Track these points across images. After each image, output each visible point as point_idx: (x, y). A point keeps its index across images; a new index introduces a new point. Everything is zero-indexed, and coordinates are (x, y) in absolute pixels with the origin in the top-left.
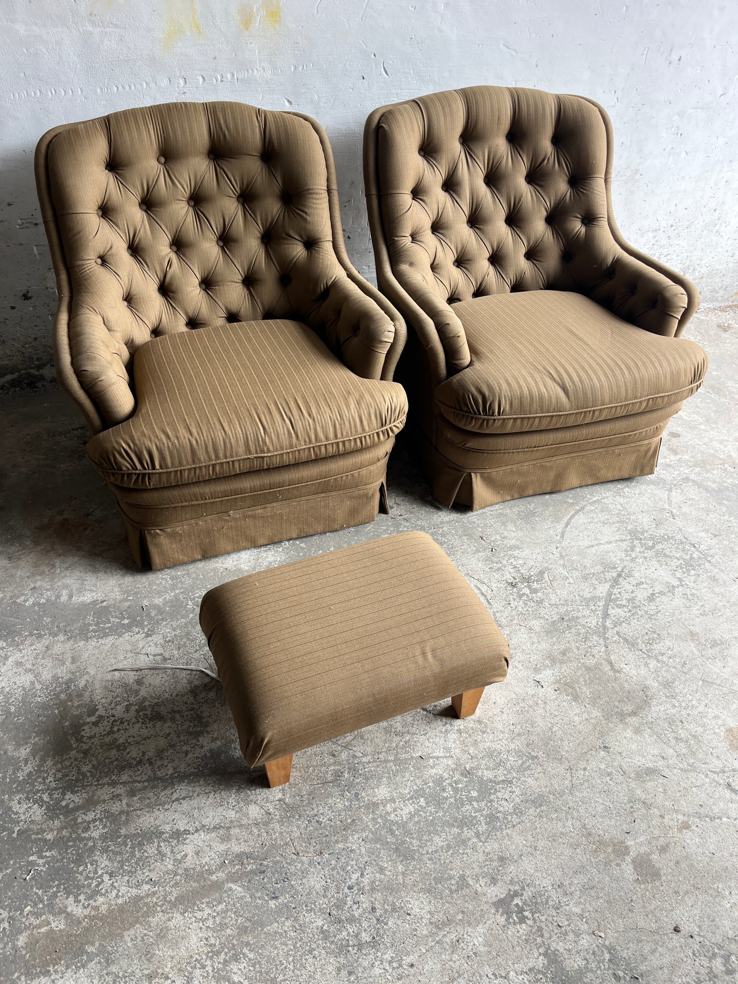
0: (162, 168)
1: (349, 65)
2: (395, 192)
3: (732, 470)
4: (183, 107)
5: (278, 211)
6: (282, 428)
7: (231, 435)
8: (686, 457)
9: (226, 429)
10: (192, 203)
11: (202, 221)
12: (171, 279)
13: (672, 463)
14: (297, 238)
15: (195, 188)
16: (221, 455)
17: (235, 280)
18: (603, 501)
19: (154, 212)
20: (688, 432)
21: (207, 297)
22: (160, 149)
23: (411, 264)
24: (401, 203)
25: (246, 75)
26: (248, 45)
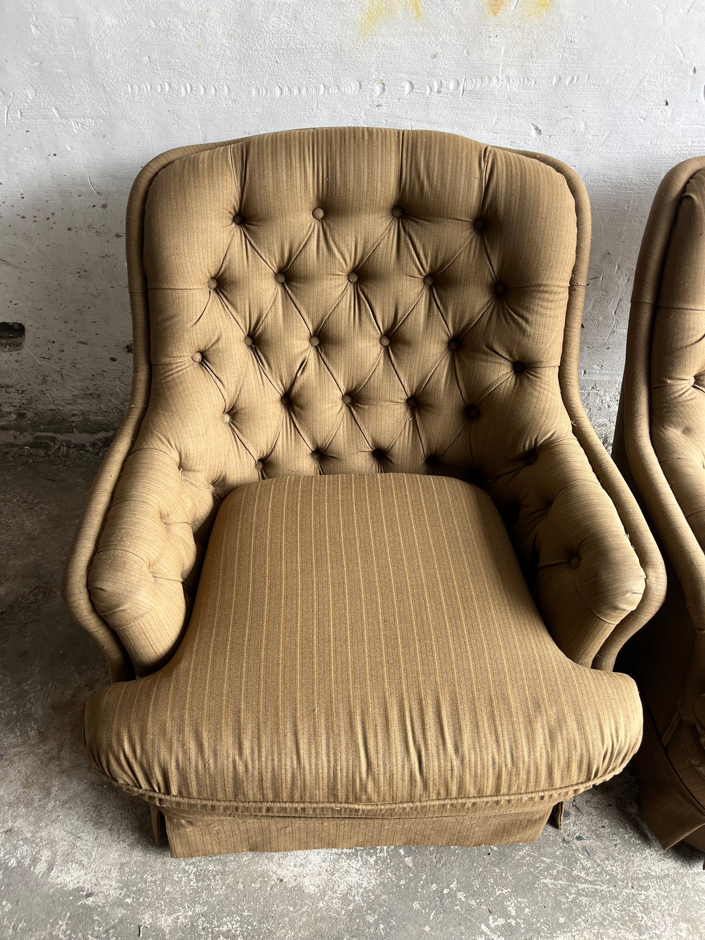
0: (316, 225)
1: (649, 82)
2: (686, 306)
4: (366, 137)
5: (483, 308)
6: (400, 769)
7: (307, 767)
9: (302, 752)
10: (355, 279)
11: (363, 308)
12: (302, 388)
14: (504, 355)
15: (362, 259)
16: (285, 796)
17: (396, 399)
19: (294, 289)
21: (349, 418)
22: (318, 198)
23: (687, 431)
24: (692, 326)
25: (479, 85)
26: (491, 39)
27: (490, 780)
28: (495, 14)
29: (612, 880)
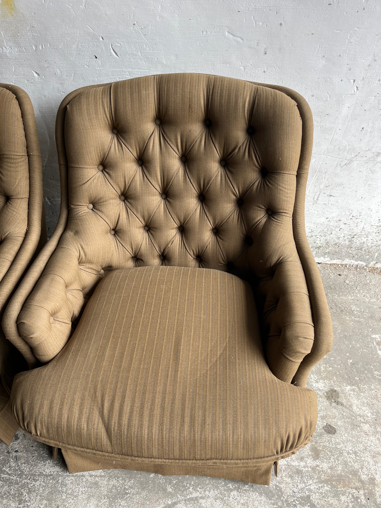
3: (364, 502)
8: (325, 466)
13: (304, 469)
18: (201, 501)
20: (346, 429)
23: (76, 233)
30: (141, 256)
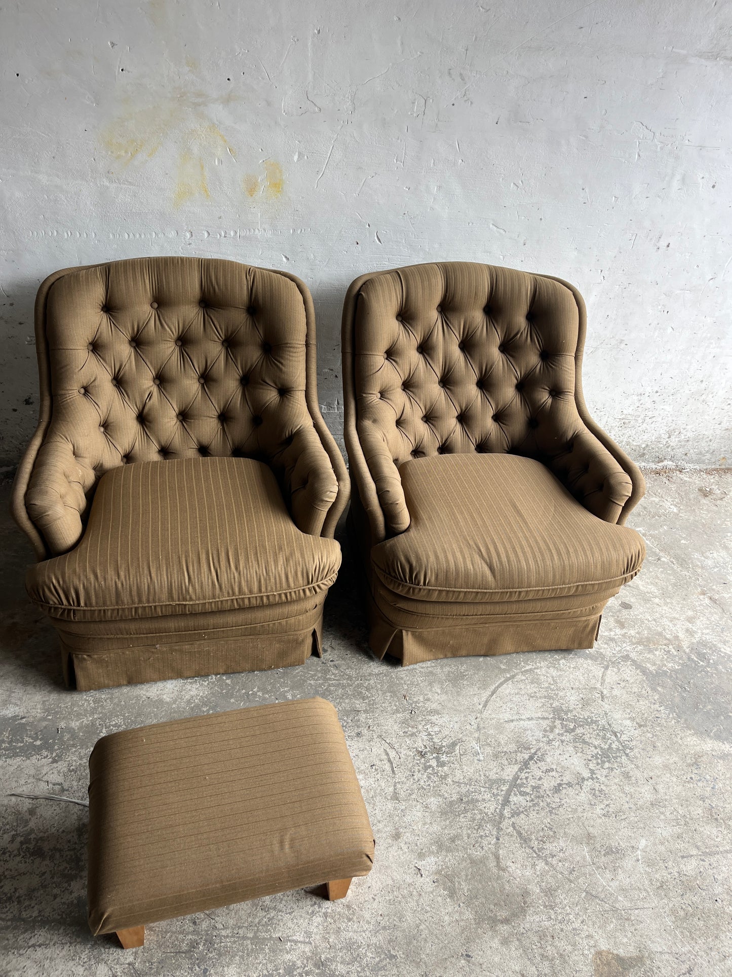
0: (154, 312)
1: (345, 232)
2: (367, 353)
3: (675, 653)
4: (180, 263)
5: (258, 358)
6: (206, 580)
7: (156, 581)
8: (632, 632)
9: (153, 575)
10: (179, 343)
11: (186, 360)
12: (150, 410)
13: (616, 637)
14: (273, 385)
15: (183, 331)
16: (144, 599)
17: (211, 416)
18: (535, 671)
19: (142, 350)
20: (640, 604)
21: (182, 428)
22: (153, 296)
23: (375, 421)
24: (372, 363)
25: (248, 233)
26: (251, 209)
27: (256, 583)
28: (252, 196)
29: (350, 678)
30: (423, 448)
